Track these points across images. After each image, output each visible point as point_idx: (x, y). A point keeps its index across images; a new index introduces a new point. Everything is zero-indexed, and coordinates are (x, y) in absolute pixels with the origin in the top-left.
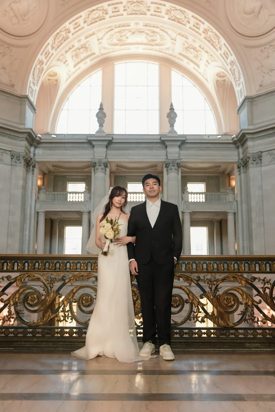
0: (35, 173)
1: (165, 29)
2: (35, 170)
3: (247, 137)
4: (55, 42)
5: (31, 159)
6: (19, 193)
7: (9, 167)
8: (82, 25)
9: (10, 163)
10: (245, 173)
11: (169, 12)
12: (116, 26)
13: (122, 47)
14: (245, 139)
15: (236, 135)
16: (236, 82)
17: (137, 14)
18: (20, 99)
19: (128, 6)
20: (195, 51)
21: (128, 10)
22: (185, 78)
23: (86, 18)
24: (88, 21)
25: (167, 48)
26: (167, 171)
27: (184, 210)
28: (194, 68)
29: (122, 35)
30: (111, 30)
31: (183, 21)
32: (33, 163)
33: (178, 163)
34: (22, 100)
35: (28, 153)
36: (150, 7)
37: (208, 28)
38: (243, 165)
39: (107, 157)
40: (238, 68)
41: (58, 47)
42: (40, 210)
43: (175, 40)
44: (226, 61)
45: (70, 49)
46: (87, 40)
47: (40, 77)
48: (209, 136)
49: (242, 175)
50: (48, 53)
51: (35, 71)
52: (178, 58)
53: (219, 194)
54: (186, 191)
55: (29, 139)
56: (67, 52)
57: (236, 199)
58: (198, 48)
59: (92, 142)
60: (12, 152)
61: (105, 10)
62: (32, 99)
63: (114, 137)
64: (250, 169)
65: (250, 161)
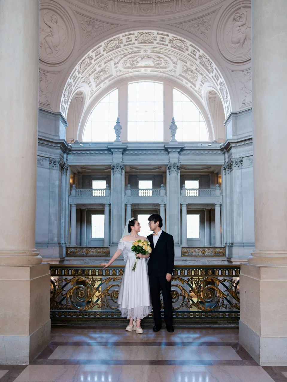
0: (68, 174)
1: (169, 55)
2: (68, 172)
3: (232, 145)
4: (81, 68)
5: (65, 163)
6: (56, 190)
7: (49, 170)
8: (102, 53)
9: (49, 167)
10: (229, 174)
11: (172, 41)
12: (128, 52)
13: (134, 70)
14: (230, 146)
15: (223, 143)
16: (224, 100)
17: (146, 43)
18: (54, 116)
19: (138, 36)
20: (192, 73)
21: (139, 39)
22: (184, 95)
23: (105, 47)
24: (107, 49)
25: (170, 71)
26: (169, 172)
27: (182, 202)
28: (191, 87)
29: (134, 60)
30: (125, 56)
31: (183, 49)
32: (66, 166)
33: (177, 166)
34: (56, 116)
35: (62, 159)
36: (156, 37)
37: (203, 55)
38: (228, 167)
39: (123, 162)
40: (226, 89)
41: (83, 72)
42: (72, 204)
43: (177, 64)
44: (216, 82)
45: (93, 72)
46: (106, 65)
47: (69, 97)
48: (202, 144)
49: (227, 175)
50: (75, 77)
51: (66, 92)
52: (179, 79)
53: (209, 190)
54: (183, 187)
55: (63, 148)
56: (90, 75)
57: (222, 194)
58: (195, 71)
59: (112, 150)
60: (50, 158)
61: (120, 40)
62: (64, 115)
63: (129, 145)
64: (233, 171)
65: (233, 165)
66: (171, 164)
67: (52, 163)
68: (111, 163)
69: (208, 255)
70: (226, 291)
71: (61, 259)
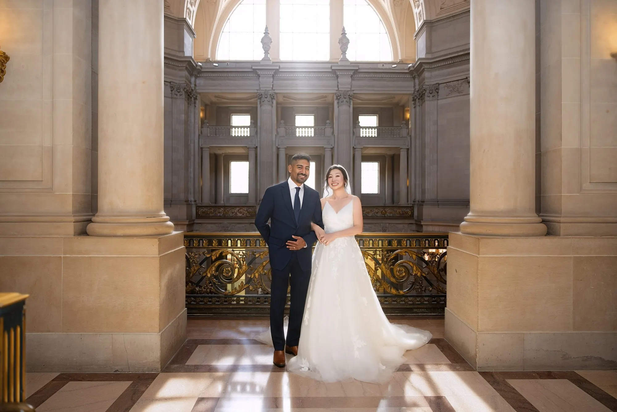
0: (197, 105)
2: (197, 102)
3: (424, 67)
5: (192, 90)
6: (181, 128)
7: (170, 99)
9: (170, 96)
10: (420, 106)
14: (423, 68)
15: (413, 64)
16: (414, 3)
18: (176, 23)
26: (338, 103)
27: (355, 145)
32: (194, 94)
33: (349, 95)
34: (179, 23)
35: (189, 84)
38: (419, 97)
39: (274, 88)
42: (203, 146)
48: (383, 65)
49: (418, 108)
53: (393, 128)
54: (358, 125)
55: (189, 68)
57: (410, 134)
59: (258, 71)
60: (172, 83)
62: (190, 22)
63: (282, 65)
64: (426, 102)
65: (426, 94)
66: (341, 92)
67: (175, 89)
68: (257, 90)
69: (390, 216)
70: (425, 267)
71: (189, 222)
